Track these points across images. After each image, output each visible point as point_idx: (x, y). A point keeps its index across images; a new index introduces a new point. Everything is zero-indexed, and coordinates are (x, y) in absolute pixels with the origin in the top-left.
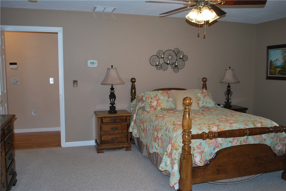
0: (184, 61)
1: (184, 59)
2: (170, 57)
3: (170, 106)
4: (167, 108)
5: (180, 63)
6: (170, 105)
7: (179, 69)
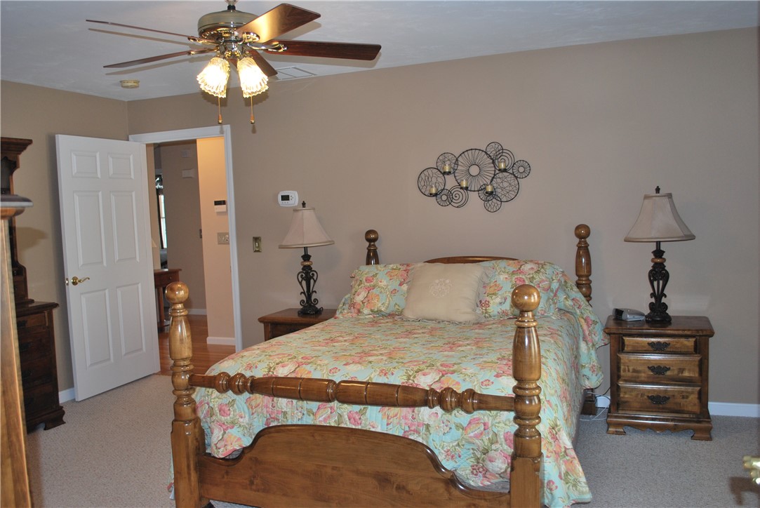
0: (517, 177)
1: (518, 170)
2: (474, 170)
3: (397, 307)
4: (388, 311)
5: (505, 184)
6: (396, 304)
7: (501, 202)
